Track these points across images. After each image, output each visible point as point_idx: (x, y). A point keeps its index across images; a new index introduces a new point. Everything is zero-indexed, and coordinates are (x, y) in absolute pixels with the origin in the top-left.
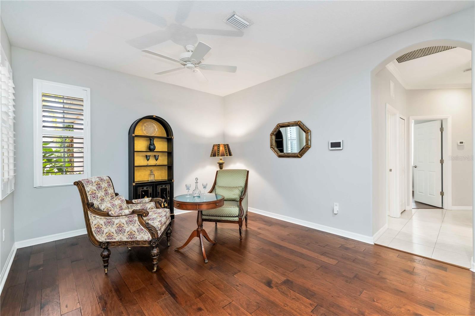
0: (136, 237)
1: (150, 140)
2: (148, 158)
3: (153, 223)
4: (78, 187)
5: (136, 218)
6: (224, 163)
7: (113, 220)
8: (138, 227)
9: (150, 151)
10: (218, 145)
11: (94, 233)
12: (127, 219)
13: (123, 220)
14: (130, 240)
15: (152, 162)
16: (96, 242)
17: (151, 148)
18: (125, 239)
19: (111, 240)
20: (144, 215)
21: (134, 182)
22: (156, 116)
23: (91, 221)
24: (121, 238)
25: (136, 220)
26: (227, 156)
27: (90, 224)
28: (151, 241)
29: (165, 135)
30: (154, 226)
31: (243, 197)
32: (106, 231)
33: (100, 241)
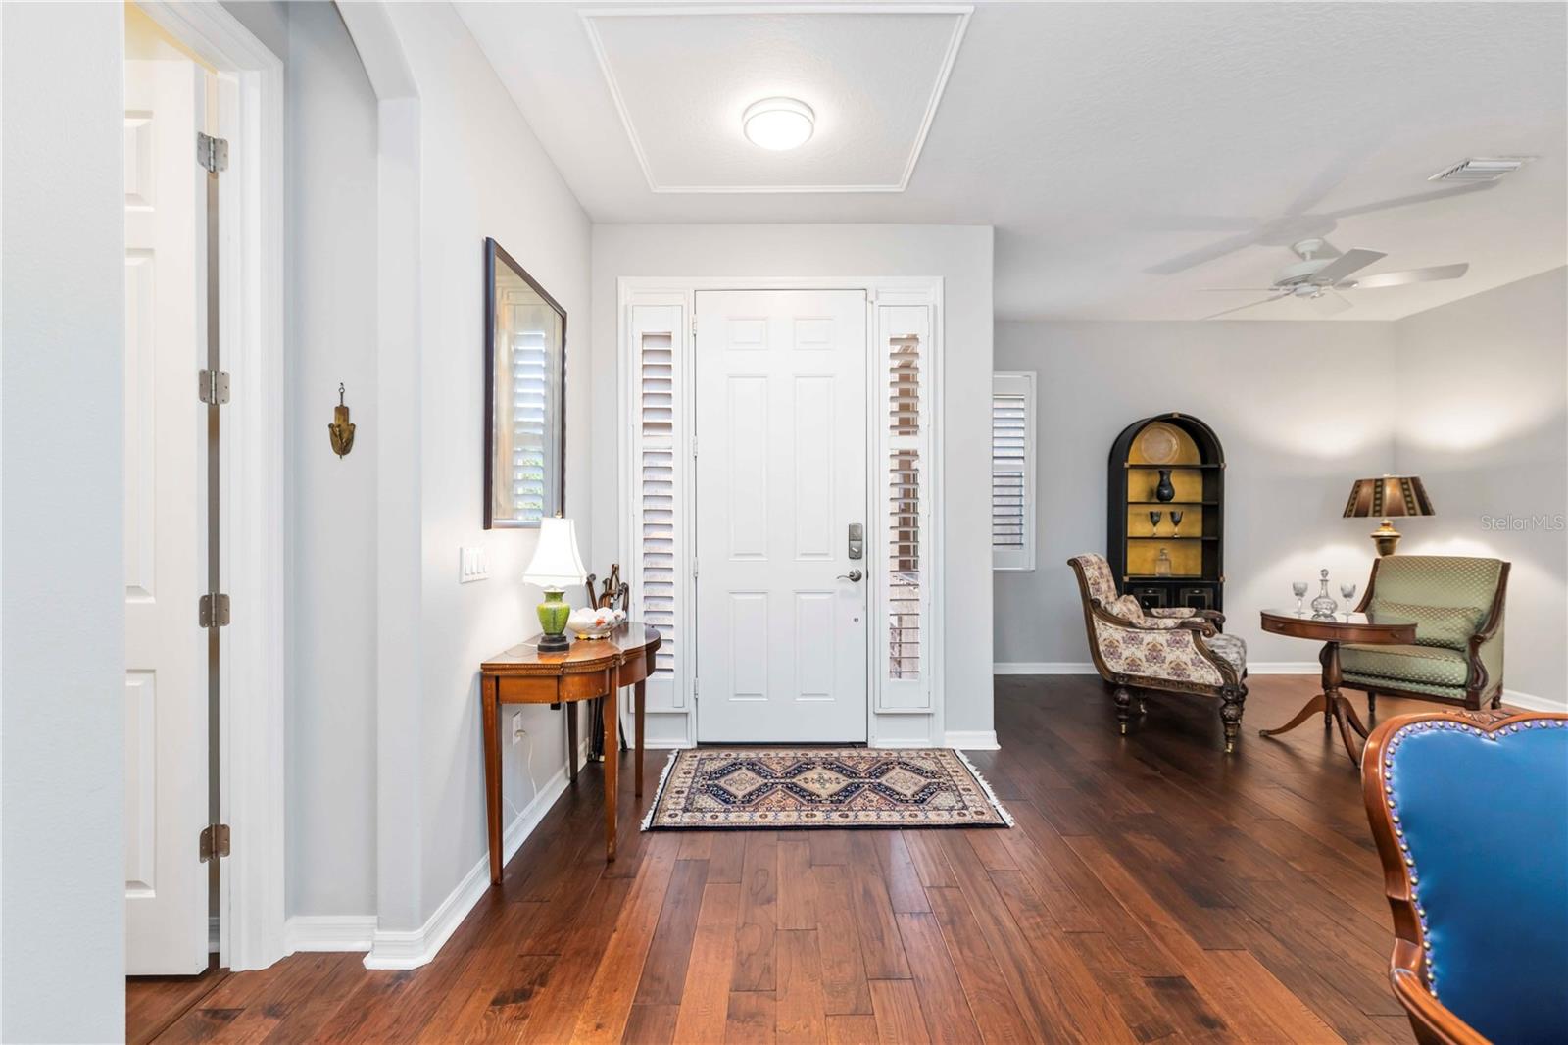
0: (1189, 676)
1: (1162, 474)
2: (1156, 518)
3: (1225, 653)
4: (1075, 568)
5: (1189, 637)
6: (1398, 537)
7: (1141, 636)
8: (1193, 656)
9: (1158, 501)
10: (1377, 481)
11: (1102, 654)
12: (1169, 637)
13: (1162, 638)
14: (1175, 678)
15: (1165, 528)
16: (1106, 672)
17: (1161, 495)
18: (1164, 676)
19: (1136, 673)
20: (1208, 632)
21: (1126, 575)
22: (1180, 415)
23: (1097, 632)
24: (1156, 672)
25: (1188, 642)
26: (1411, 514)
27: (1095, 636)
28: (1221, 689)
29: (1197, 460)
30: (1229, 659)
31: (1488, 635)
32: (1126, 653)
33: (1115, 670)
